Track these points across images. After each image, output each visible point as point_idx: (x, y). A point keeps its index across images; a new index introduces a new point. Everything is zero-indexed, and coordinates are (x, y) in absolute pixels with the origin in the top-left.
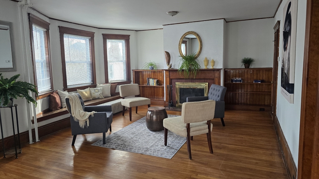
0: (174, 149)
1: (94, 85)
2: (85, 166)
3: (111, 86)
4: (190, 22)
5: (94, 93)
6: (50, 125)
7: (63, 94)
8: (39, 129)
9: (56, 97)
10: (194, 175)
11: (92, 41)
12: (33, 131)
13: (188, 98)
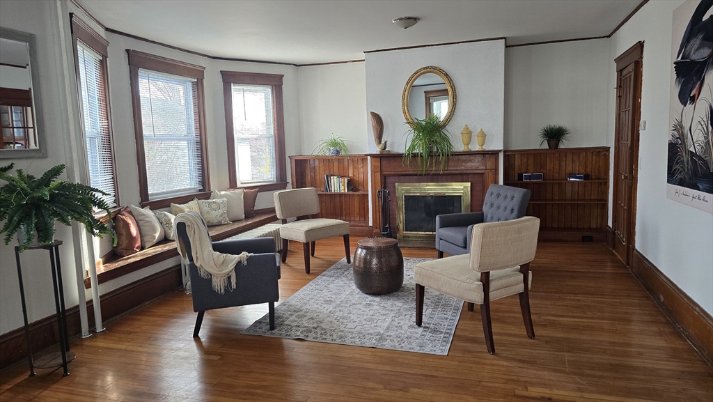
0: (442, 332)
1: (204, 193)
2: (252, 383)
3: (245, 193)
4: (429, 46)
5: (208, 213)
6: (125, 289)
7: (144, 215)
8: (102, 299)
9: (129, 221)
10: (520, 388)
11: (200, 87)
12: (90, 304)
13: (440, 217)
